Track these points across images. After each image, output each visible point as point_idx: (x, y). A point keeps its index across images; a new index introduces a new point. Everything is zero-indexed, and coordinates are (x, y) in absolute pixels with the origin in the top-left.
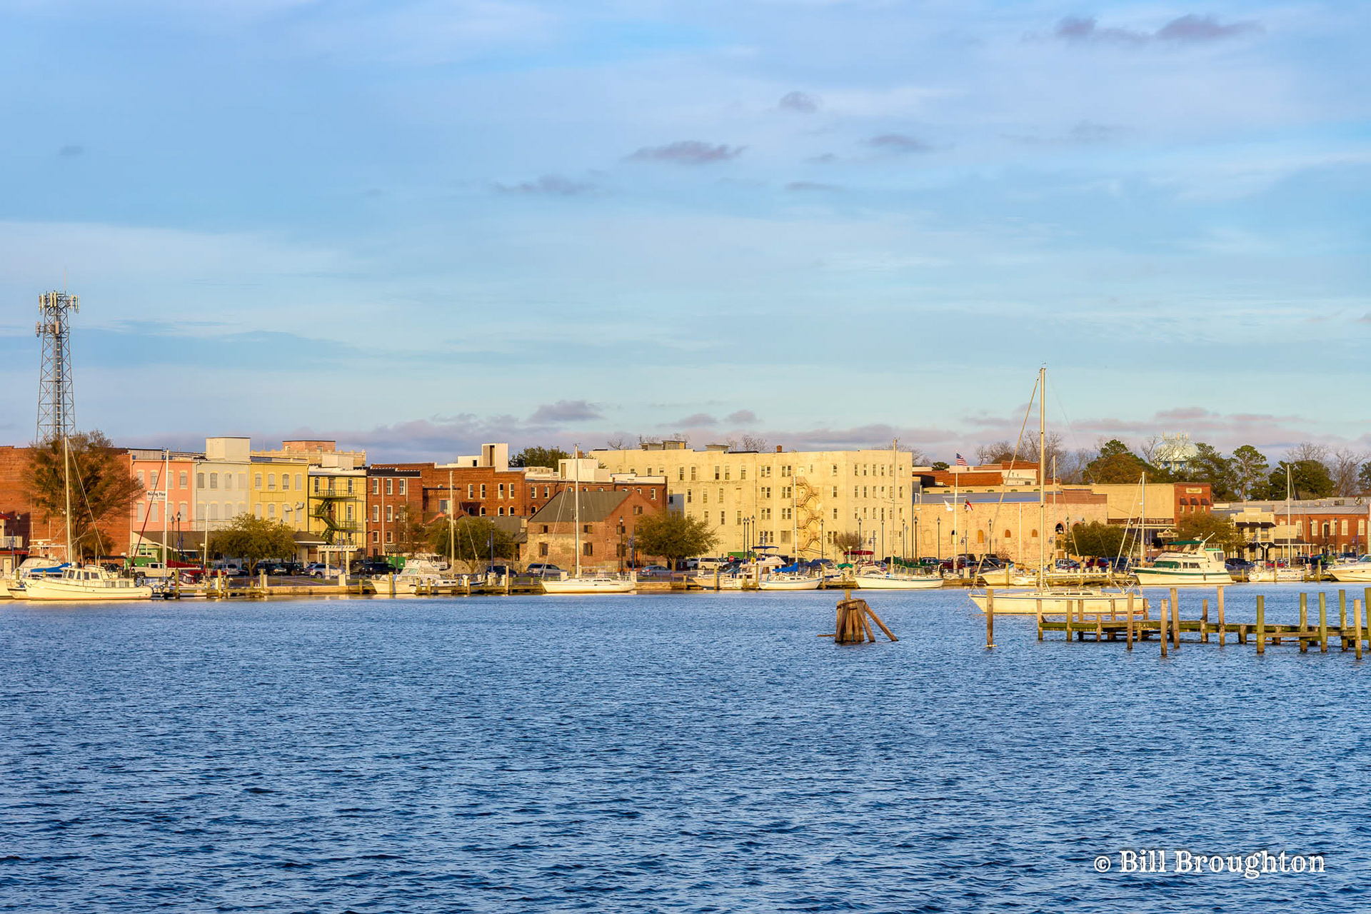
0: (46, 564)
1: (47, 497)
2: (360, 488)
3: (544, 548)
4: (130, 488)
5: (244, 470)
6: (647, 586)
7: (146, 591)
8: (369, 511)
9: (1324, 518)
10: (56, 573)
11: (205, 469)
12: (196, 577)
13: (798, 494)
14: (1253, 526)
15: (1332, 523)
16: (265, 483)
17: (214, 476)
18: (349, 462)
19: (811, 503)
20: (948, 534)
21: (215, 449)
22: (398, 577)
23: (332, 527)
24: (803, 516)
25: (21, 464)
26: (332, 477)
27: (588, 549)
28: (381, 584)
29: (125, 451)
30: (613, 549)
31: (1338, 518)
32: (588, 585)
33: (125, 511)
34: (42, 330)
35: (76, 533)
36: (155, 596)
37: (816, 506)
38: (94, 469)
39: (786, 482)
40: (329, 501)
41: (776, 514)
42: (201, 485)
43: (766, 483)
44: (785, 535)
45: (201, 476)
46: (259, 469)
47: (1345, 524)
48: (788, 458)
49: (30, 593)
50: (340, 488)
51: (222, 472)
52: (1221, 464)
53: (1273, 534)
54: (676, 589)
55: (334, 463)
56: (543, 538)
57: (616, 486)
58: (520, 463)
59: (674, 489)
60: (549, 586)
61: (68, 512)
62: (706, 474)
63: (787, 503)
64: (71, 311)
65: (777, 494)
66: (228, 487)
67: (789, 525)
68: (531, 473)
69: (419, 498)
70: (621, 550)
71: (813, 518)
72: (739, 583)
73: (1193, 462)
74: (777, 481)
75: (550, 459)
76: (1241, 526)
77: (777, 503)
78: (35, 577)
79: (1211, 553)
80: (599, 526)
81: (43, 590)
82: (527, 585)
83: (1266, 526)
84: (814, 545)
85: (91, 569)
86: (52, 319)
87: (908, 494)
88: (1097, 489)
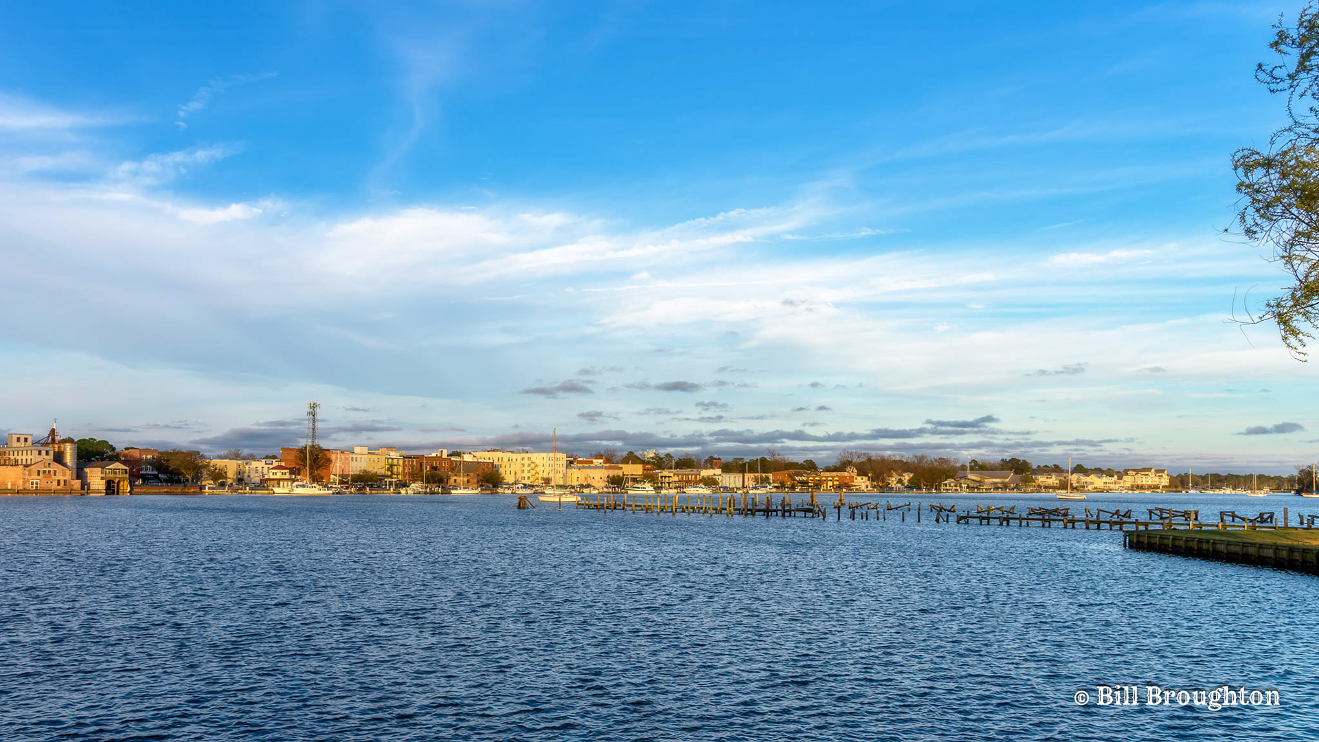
0: (301, 483)
1: (302, 463)
2: (401, 462)
3: (455, 480)
4: (329, 461)
5: (366, 456)
6: (484, 492)
7: (331, 492)
8: (404, 469)
9: (686, 475)
10: (303, 486)
11: (354, 456)
12: (347, 488)
13: (533, 466)
14: (665, 477)
15: (690, 477)
16: (372, 460)
17: (356, 458)
18: (398, 454)
19: (536, 468)
20: (576, 478)
21: (357, 450)
22: (408, 489)
23: (392, 473)
24: (533, 472)
25: (295, 453)
26: (392, 459)
27: (468, 481)
28: (403, 491)
29: (329, 450)
30: (476, 481)
31: (692, 475)
32: (465, 491)
33: (328, 468)
34: (309, 413)
35: (310, 474)
36: (333, 493)
37: (538, 469)
38: (317, 455)
39: (529, 462)
40: (392, 466)
41: (526, 471)
42: (352, 460)
43: (523, 462)
44: (529, 478)
45: (352, 458)
46: (370, 456)
47: (693, 477)
48: (529, 455)
49: (295, 492)
50: (395, 462)
51: (359, 457)
52: (661, 459)
53: (671, 479)
54: (492, 493)
55: (393, 454)
56: (455, 478)
57: (478, 462)
58: (451, 455)
59: (496, 463)
60: (453, 492)
61: (308, 468)
62: (506, 460)
63: (529, 468)
64: (318, 408)
65: (526, 465)
66: (361, 461)
67: (530, 475)
68: (453, 459)
69: (419, 465)
70: (478, 482)
71: (537, 473)
72: (510, 492)
73: (652, 458)
74: (526, 462)
75: (458, 454)
76: (662, 477)
77: (526, 468)
78: (297, 487)
79: (649, 485)
80: (472, 474)
81: (299, 491)
82: (446, 491)
83: (669, 477)
84: (537, 481)
85: (314, 485)
86: (312, 410)
87: (565, 466)
88: (620, 466)
